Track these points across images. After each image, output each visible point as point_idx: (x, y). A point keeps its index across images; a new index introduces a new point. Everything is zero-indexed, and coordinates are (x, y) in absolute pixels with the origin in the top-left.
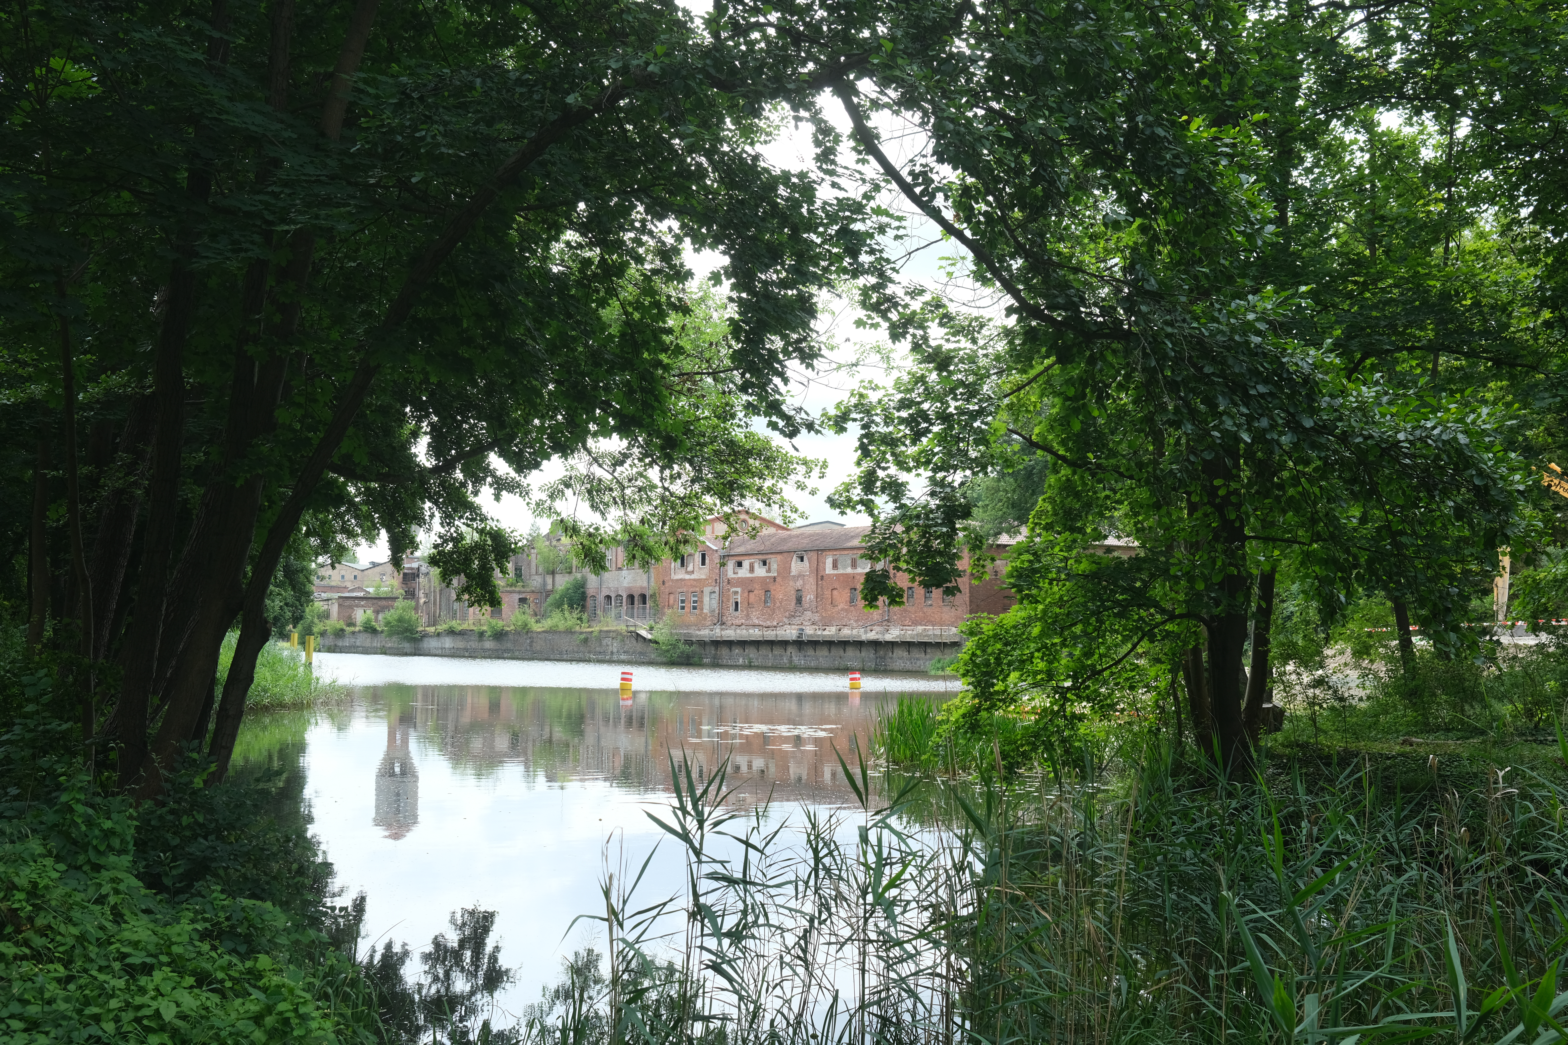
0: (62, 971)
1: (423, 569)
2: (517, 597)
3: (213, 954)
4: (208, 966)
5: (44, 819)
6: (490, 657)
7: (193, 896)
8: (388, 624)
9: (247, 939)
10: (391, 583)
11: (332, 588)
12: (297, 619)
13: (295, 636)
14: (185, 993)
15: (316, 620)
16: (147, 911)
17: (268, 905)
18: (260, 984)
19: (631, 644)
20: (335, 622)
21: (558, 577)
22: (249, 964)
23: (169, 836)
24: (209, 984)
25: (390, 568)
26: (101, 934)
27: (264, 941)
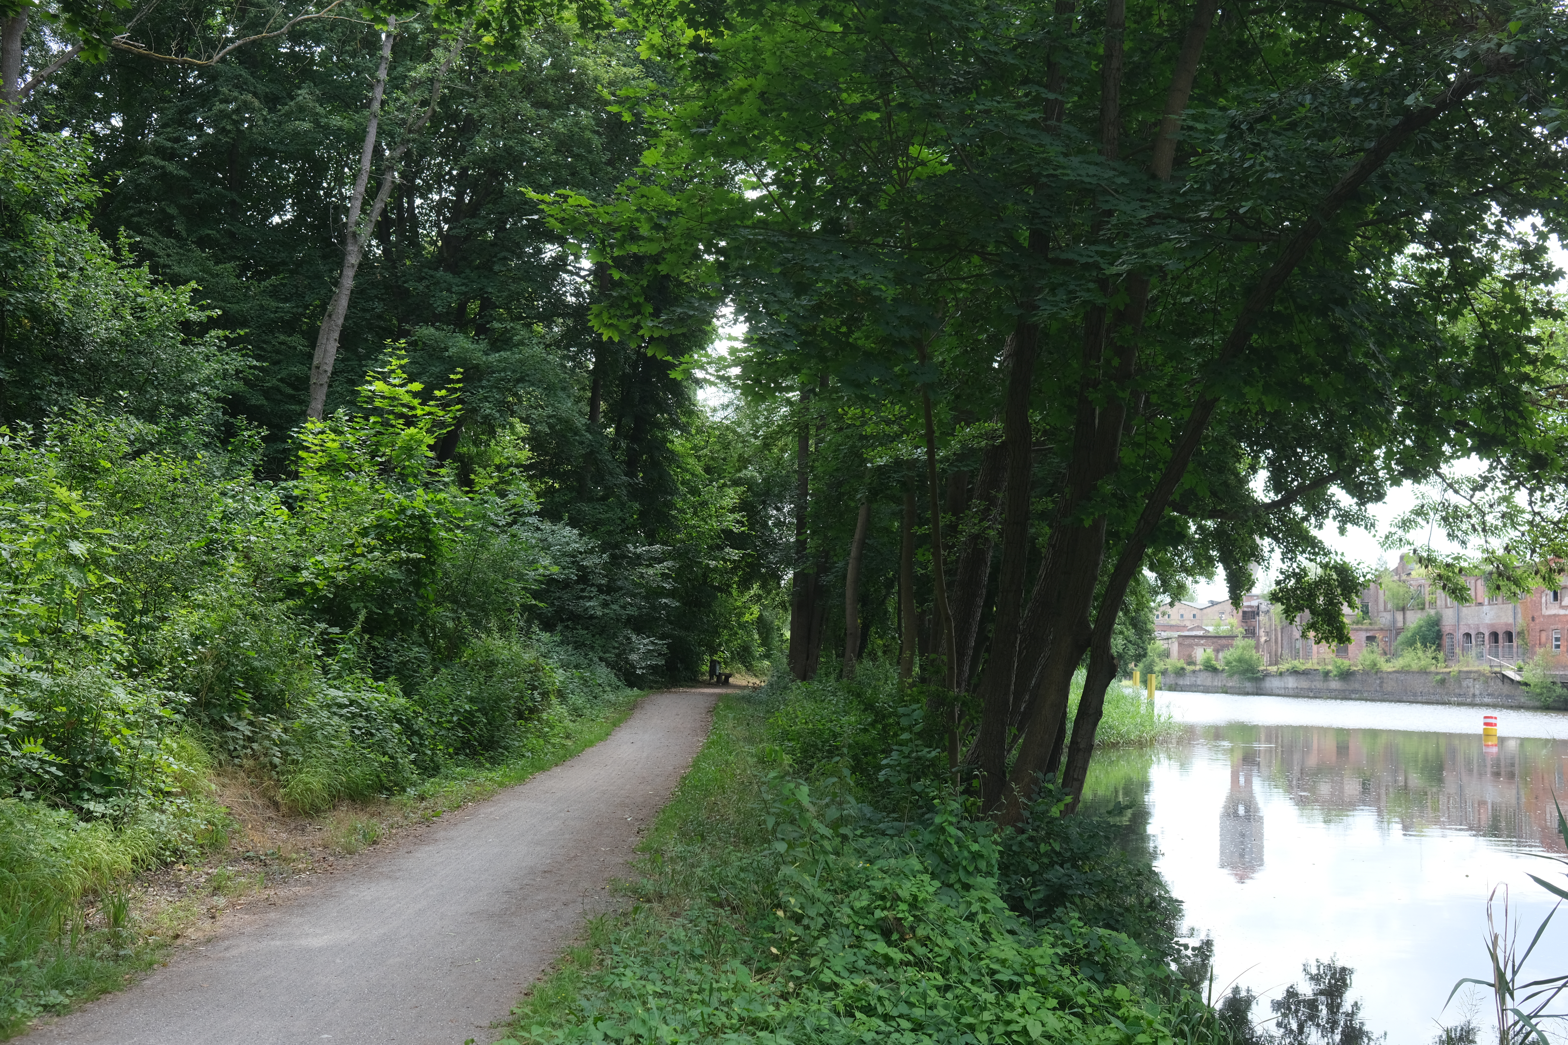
0: (941, 981)
1: (1263, 607)
2: (1363, 635)
3: (1073, 979)
4: (1069, 990)
5: (920, 838)
6: (1336, 698)
7: (1054, 921)
8: (1228, 663)
9: (1105, 968)
10: (1231, 622)
11: (1171, 627)
12: (1139, 657)
13: (1137, 675)
14: (1050, 1013)
15: (1157, 660)
16: (1012, 932)
17: (1123, 936)
18: (1119, 1013)
19: (1496, 686)
20: (1175, 661)
21: (1409, 614)
22: (1107, 993)
23: (1029, 861)
24: (1071, 1008)
25: (1229, 607)
26: (972, 949)
27: (1120, 971)
